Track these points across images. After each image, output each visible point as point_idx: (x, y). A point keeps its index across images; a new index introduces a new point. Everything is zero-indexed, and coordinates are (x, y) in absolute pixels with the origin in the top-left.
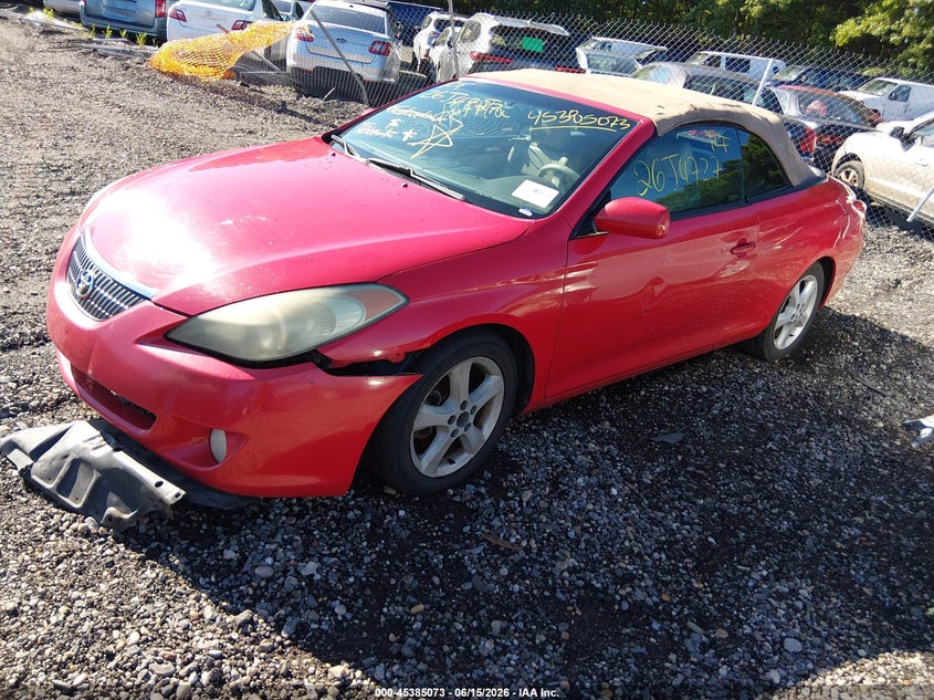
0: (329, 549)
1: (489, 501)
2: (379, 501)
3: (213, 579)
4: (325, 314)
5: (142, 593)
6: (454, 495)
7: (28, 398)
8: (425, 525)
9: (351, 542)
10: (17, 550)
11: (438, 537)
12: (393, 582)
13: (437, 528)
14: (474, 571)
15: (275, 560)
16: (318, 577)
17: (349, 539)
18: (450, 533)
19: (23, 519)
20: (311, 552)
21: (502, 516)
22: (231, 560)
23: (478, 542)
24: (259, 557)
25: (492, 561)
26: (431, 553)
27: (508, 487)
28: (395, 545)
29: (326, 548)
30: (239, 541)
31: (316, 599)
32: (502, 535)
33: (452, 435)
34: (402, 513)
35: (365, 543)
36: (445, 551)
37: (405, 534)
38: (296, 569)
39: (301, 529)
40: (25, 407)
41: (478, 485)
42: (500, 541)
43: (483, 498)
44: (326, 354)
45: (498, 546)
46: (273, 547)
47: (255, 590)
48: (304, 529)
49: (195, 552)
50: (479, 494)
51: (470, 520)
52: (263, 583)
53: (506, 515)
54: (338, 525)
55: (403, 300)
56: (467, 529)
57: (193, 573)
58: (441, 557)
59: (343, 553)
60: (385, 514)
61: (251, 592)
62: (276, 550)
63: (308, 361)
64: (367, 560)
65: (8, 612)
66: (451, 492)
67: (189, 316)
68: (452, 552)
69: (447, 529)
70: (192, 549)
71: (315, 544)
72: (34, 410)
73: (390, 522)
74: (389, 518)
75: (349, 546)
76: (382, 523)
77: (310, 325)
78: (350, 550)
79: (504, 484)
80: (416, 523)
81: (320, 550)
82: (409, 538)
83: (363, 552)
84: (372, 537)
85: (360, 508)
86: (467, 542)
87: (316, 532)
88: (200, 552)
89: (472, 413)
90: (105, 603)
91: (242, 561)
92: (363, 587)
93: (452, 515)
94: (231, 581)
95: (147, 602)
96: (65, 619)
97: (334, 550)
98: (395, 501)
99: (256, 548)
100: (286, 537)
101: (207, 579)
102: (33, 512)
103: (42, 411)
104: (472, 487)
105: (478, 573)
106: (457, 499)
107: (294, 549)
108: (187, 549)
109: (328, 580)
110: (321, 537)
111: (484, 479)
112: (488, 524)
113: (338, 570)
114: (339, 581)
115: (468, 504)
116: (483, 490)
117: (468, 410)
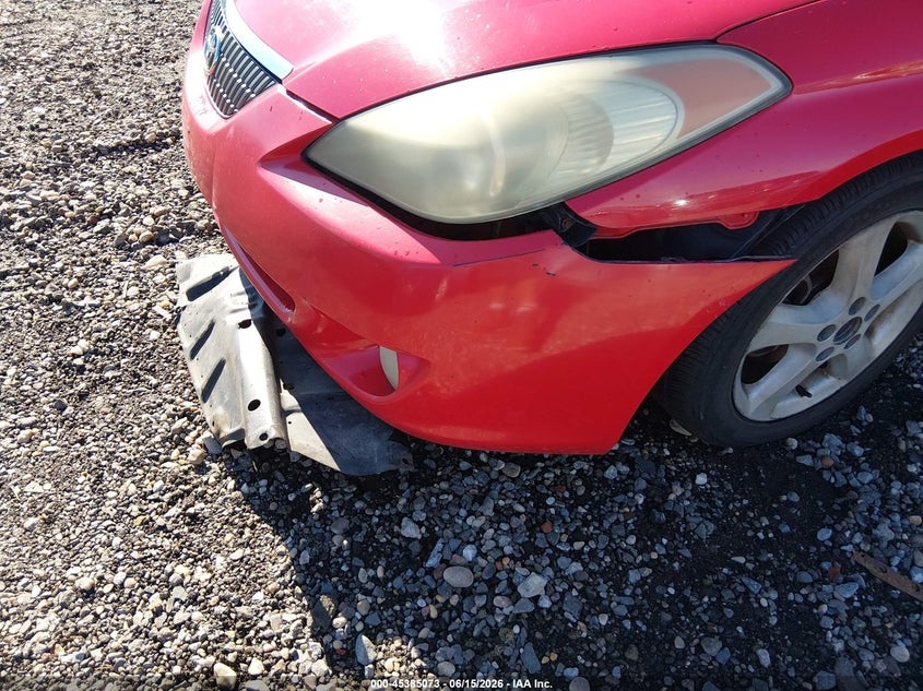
0: (570, 542)
1: (869, 477)
2: (661, 449)
3: (380, 573)
4: (592, 122)
5: (272, 586)
6: (800, 451)
7: (197, 215)
8: (744, 510)
9: (608, 533)
10: (122, 474)
11: (767, 544)
12: (679, 643)
13: (765, 522)
14: (839, 646)
15: (479, 553)
16: (546, 603)
17: (606, 525)
18: (789, 535)
19: (144, 416)
20: (541, 543)
21: (897, 517)
22: (410, 540)
23: (849, 569)
24: (454, 544)
25: (876, 623)
26: (755, 587)
27: (908, 450)
28: (687, 553)
29: (564, 538)
30: (428, 503)
31: (540, 653)
32: (896, 561)
33: (819, 358)
34: (701, 479)
35: (632, 540)
36: (780, 581)
37: (706, 530)
38: (509, 580)
39: (526, 488)
40: (190, 229)
41: (847, 438)
42: (893, 577)
43: (857, 469)
44: (583, 214)
45: (886, 586)
46: (478, 523)
47: (440, 611)
48: (533, 489)
49: (363, 511)
50: (848, 458)
51: (832, 513)
52: (454, 600)
53: (904, 515)
54: (589, 488)
55: (774, 85)
56: (824, 535)
57: (351, 555)
58: (774, 595)
59: (592, 553)
60: (670, 480)
61: (434, 614)
62: (482, 530)
63: (547, 227)
64: (634, 576)
65: (83, 591)
66: (794, 443)
67: (336, 121)
68: (797, 586)
69: (785, 529)
70: (359, 505)
71: (547, 527)
72: (200, 233)
73: (679, 499)
74: (678, 490)
75: (603, 541)
76: (665, 501)
77: (556, 146)
78: (607, 552)
79: (903, 446)
80: (726, 503)
81: (555, 542)
82: (713, 538)
83: (627, 558)
84: (648, 528)
85: (630, 462)
86: (826, 565)
87: (550, 501)
88: (369, 512)
89: (867, 318)
90: (213, 600)
91: (427, 544)
92: (625, 640)
93: (795, 498)
94: (406, 581)
95: (275, 607)
96: (152, 621)
97: (578, 545)
98: (691, 451)
99: (451, 521)
100: (501, 503)
101: (371, 572)
102: (160, 405)
103: (211, 236)
104: (836, 440)
105: (847, 650)
106: (806, 460)
107: (512, 531)
108: (352, 503)
109: (561, 611)
110: (558, 513)
111: (859, 424)
112: (868, 532)
113: (582, 592)
114: (582, 616)
115: (826, 475)
116: (858, 451)
117: (862, 313)
